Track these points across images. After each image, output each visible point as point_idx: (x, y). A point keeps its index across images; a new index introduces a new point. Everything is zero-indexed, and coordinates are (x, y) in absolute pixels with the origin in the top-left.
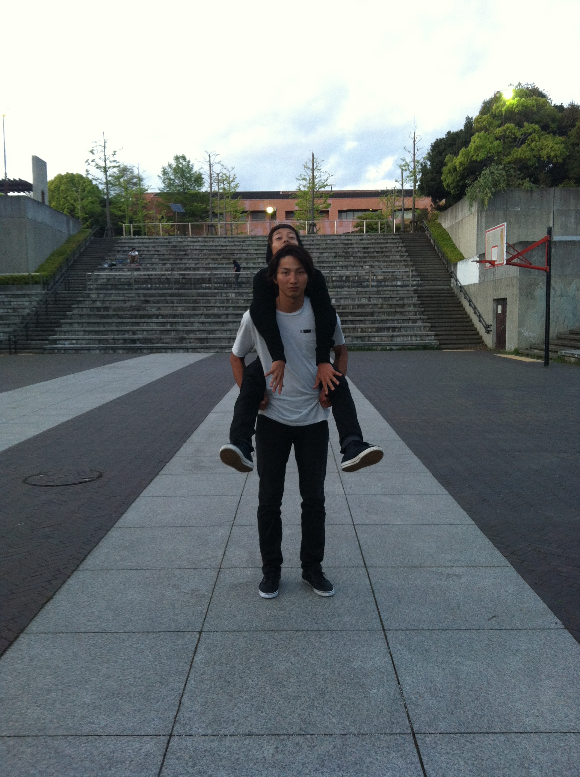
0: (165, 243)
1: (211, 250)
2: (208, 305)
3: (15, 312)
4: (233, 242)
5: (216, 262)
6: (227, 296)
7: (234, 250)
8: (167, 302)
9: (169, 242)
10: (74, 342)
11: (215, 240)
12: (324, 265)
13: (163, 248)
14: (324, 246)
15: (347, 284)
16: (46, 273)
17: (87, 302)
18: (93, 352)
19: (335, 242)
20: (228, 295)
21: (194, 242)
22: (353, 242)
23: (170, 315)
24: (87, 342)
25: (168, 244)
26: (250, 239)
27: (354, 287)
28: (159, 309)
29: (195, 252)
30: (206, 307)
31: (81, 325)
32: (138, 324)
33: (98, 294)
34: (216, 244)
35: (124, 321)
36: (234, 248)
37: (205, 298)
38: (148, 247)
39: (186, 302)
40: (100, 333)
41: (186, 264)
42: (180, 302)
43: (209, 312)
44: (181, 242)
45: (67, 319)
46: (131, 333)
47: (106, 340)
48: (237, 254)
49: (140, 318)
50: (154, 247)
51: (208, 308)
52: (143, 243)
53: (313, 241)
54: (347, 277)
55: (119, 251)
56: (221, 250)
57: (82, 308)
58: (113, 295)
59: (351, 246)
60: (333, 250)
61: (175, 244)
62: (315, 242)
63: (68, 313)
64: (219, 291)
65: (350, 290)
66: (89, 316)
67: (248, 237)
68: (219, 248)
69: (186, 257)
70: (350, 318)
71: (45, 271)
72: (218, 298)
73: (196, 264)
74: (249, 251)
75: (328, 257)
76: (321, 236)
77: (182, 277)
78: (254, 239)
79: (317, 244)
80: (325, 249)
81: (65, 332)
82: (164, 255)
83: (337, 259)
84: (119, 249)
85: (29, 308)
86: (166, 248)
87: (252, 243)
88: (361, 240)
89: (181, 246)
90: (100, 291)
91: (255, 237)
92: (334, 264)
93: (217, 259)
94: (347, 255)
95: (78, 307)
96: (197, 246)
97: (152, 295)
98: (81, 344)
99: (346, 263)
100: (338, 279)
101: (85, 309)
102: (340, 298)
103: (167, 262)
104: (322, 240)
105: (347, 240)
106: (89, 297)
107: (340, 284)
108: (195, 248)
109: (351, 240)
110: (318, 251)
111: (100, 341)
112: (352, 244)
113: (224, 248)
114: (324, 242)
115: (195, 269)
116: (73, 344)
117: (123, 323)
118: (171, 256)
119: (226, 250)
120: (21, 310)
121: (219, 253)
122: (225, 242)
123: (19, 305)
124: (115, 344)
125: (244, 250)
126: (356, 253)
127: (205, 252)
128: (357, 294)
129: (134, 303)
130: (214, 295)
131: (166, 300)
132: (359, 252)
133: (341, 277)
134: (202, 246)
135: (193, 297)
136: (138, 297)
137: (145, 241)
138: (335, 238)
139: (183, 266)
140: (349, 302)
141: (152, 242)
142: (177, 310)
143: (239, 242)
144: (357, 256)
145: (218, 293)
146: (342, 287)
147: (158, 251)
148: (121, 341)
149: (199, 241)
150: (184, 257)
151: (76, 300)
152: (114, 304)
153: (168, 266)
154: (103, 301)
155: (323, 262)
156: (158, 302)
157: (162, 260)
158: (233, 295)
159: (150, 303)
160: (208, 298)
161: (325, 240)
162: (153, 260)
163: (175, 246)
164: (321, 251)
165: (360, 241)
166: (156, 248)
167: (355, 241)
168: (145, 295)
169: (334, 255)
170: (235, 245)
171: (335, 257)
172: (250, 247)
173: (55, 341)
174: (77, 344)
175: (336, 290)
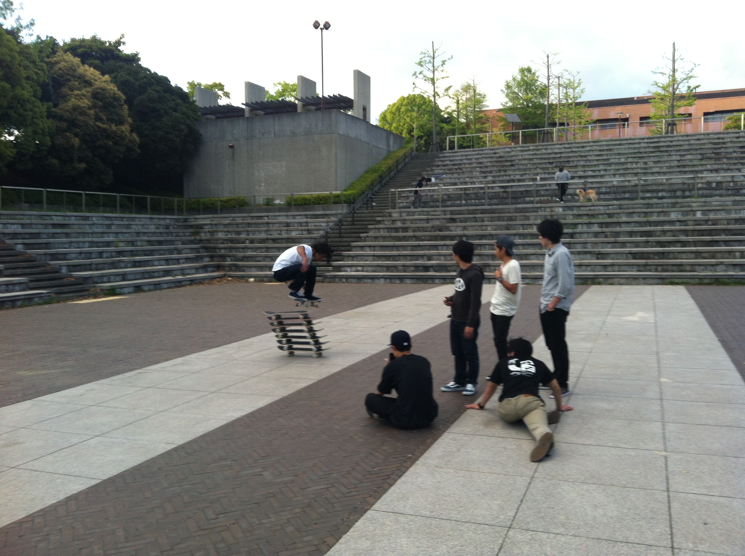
0: (491, 154)
1: (542, 159)
2: (527, 222)
3: (309, 234)
4: (570, 148)
5: (546, 171)
6: (552, 211)
7: (569, 157)
8: (476, 220)
9: (495, 153)
10: (360, 268)
11: (548, 147)
12: (687, 169)
13: (487, 160)
14: (686, 147)
15: (718, 192)
16: (355, 192)
17: (386, 223)
18: (377, 281)
19: (702, 142)
20: (553, 209)
21: (523, 151)
22: (726, 140)
23: (477, 235)
24: (373, 268)
25: (493, 155)
26: (592, 144)
27: (729, 195)
28: (465, 228)
29: (523, 162)
30: (523, 225)
31: (372, 248)
32: (436, 247)
33: (401, 212)
34: (550, 151)
35: (421, 243)
36: (570, 155)
37: (523, 214)
38: (471, 159)
39: (499, 219)
40: (391, 258)
41: (509, 175)
42: (492, 220)
43: (526, 231)
44: (509, 152)
45: (360, 241)
46: (426, 258)
47: (395, 267)
48: (573, 161)
49: (442, 240)
50: (476, 159)
51: (525, 226)
52: (466, 155)
53: (671, 142)
54: (718, 183)
55: (438, 166)
56: (554, 158)
57: (379, 229)
58: (416, 213)
59: (724, 146)
60: (699, 152)
61: (502, 154)
62: (674, 143)
63: (362, 235)
64: (543, 205)
65: (723, 199)
66: (384, 238)
67: (589, 142)
68: (552, 156)
69: (513, 168)
70: (723, 237)
71: (354, 189)
72: (540, 213)
73: (522, 175)
74: (589, 158)
75: (691, 160)
76: (682, 136)
77: (502, 190)
78: (596, 144)
79: (677, 146)
80: (688, 150)
81: (353, 257)
82: (486, 167)
83: (703, 162)
84: (440, 163)
85: (324, 230)
86: (490, 160)
87: (594, 148)
88: (738, 138)
89: (509, 157)
90: (403, 210)
91: (598, 142)
92: (700, 168)
93: (548, 168)
94: (717, 156)
95: (375, 228)
96: (526, 155)
97: (460, 213)
98: (367, 271)
99: (716, 167)
100: (705, 186)
101: (382, 230)
102: (710, 210)
103: (488, 174)
104: (684, 141)
105: (718, 138)
106: (390, 216)
107: (708, 192)
108: (524, 157)
109: (723, 138)
110: (679, 153)
111: (388, 268)
112: (724, 143)
113: (559, 155)
114: (687, 143)
115: (519, 181)
116: (358, 271)
117: (419, 246)
118: (495, 168)
119: (561, 157)
120: (316, 232)
121: (551, 161)
122: (561, 149)
123: (316, 226)
124: (405, 271)
125: (582, 156)
126: (730, 153)
127: (535, 161)
128: (734, 205)
129: (437, 223)
130: (536, 210)
131: (475, 218)
132: (734, 152)
133: (709, 183)
134: (532, 155)
135: (509, 213)
136: (445, 215)
137: (469, 153)
138: (702, 137)
139: (508, 178)
140: (722, 215)
141: (477, 154)
142: (487, 230)
143: (578, 147)
144: (732, 158)
145: (541, 207)
146: (711, 196)
147: (481, 163)
148: (412, 269)
149: (529, 150)
150: (509, 168)
151: (375, 221)
152: (416, 223)
153: (490, 179)
154: (404, 221)
155: (684, 166)
156: (466, 220)
157: (484, 172)
158: (561, 210)
159: (457, 222)
160: (527, 214)
161: (688, 140)
162: (474, 173)
163: (500, 157)
164: (682, 153)
165: (736, 140)
166: (480, 160)
167: (729, 140)
168: (452, 213)
169: (699, 157)
170: (572, 152)
171: (701, 159)
172: (591, 153)
173: (339, 268)
174: (362, 271)
175: (703, 199)
